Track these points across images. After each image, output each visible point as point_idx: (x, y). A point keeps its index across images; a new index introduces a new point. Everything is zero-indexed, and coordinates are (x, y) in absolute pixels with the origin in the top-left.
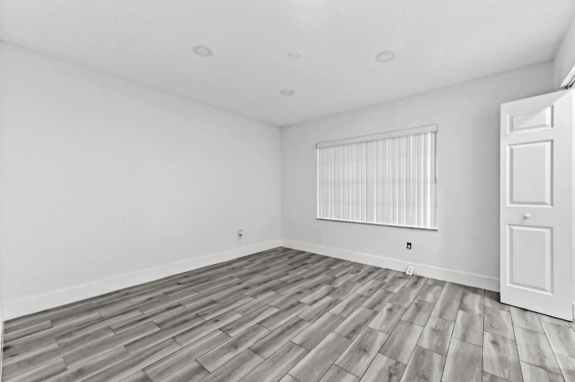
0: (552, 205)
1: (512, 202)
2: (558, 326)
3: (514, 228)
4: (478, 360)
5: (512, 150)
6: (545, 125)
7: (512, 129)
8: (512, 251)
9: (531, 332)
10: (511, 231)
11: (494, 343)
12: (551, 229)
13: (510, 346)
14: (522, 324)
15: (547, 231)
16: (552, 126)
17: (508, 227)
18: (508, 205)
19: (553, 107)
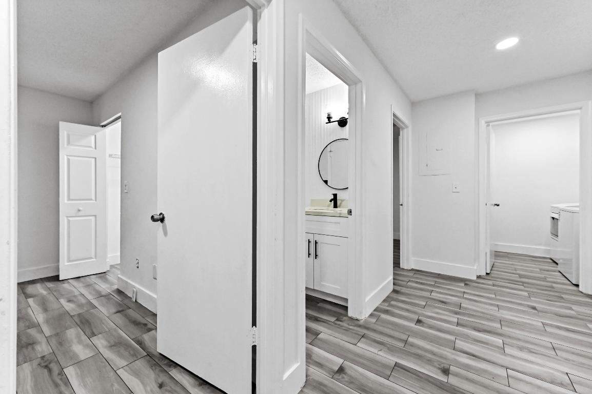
0: (96, 200)
1: (69, 199)
2: (100, 277)
3: (70, 219)
4: (65, 314)
5: (69, 160)
6: (91, 147)
7: (69, 143)
8: (69, 237)
9: (88, 286)
10: (69, 221)
11: (69, 301)
12: (95, 216)
13: (80, 298)
14: (81, 285)
15: (93, 218)
16: (96, 148)
17: (66, 219)
18: (66, 201)
19: (95, 136)
